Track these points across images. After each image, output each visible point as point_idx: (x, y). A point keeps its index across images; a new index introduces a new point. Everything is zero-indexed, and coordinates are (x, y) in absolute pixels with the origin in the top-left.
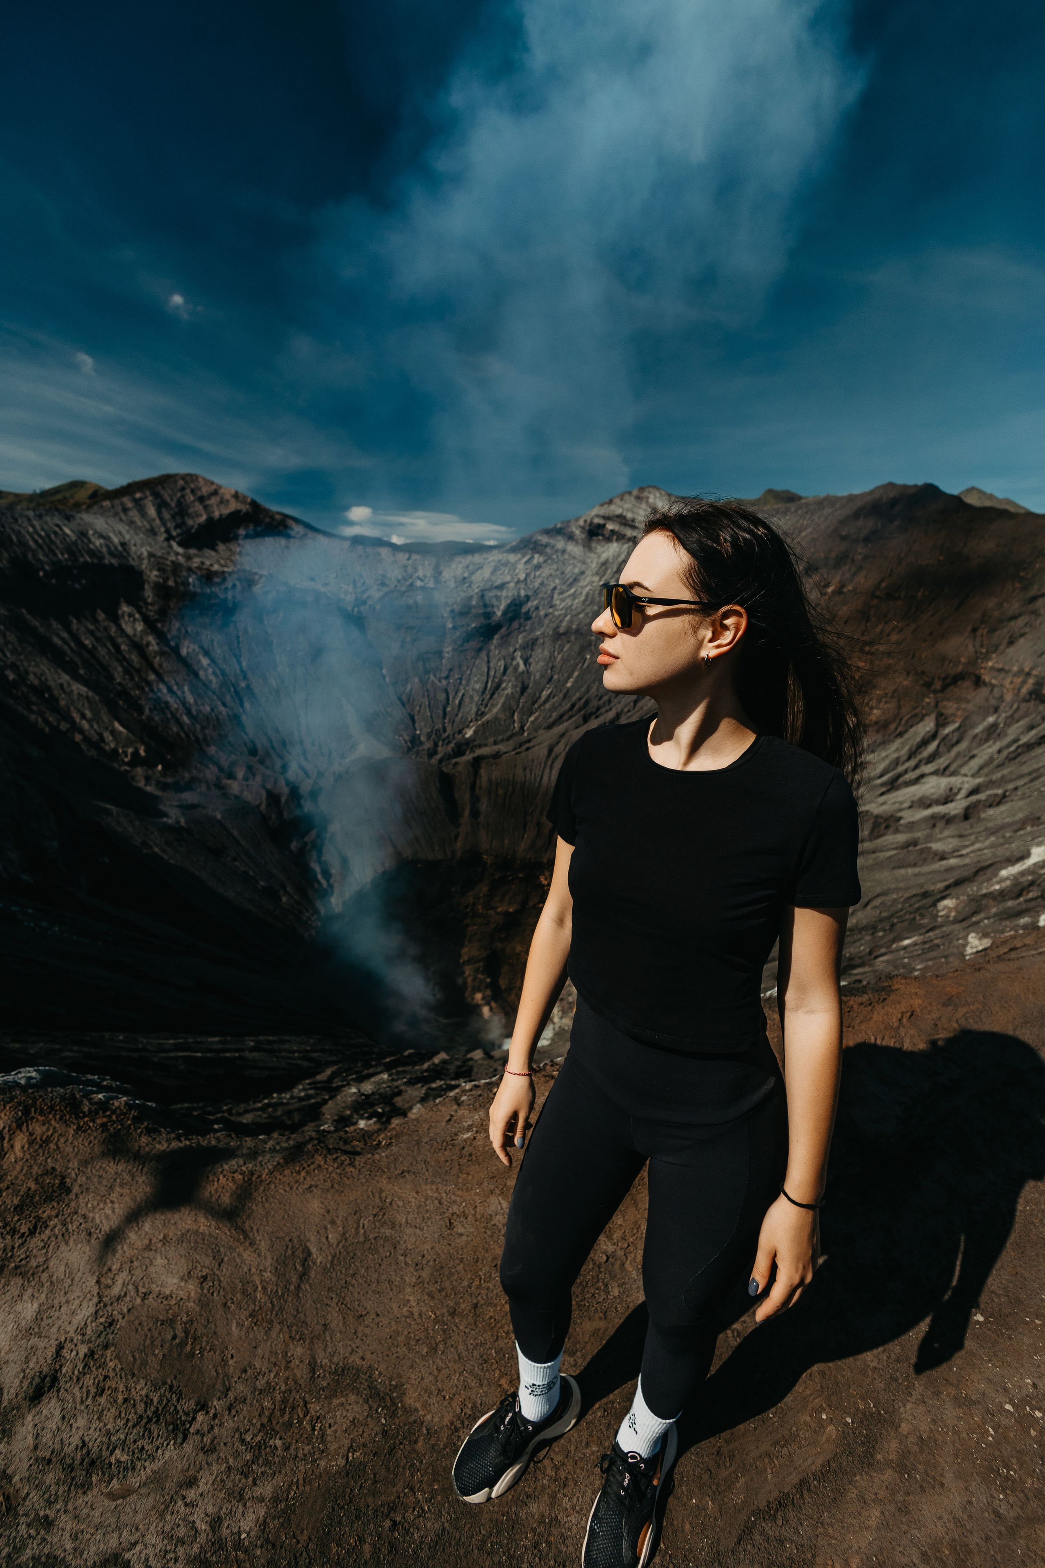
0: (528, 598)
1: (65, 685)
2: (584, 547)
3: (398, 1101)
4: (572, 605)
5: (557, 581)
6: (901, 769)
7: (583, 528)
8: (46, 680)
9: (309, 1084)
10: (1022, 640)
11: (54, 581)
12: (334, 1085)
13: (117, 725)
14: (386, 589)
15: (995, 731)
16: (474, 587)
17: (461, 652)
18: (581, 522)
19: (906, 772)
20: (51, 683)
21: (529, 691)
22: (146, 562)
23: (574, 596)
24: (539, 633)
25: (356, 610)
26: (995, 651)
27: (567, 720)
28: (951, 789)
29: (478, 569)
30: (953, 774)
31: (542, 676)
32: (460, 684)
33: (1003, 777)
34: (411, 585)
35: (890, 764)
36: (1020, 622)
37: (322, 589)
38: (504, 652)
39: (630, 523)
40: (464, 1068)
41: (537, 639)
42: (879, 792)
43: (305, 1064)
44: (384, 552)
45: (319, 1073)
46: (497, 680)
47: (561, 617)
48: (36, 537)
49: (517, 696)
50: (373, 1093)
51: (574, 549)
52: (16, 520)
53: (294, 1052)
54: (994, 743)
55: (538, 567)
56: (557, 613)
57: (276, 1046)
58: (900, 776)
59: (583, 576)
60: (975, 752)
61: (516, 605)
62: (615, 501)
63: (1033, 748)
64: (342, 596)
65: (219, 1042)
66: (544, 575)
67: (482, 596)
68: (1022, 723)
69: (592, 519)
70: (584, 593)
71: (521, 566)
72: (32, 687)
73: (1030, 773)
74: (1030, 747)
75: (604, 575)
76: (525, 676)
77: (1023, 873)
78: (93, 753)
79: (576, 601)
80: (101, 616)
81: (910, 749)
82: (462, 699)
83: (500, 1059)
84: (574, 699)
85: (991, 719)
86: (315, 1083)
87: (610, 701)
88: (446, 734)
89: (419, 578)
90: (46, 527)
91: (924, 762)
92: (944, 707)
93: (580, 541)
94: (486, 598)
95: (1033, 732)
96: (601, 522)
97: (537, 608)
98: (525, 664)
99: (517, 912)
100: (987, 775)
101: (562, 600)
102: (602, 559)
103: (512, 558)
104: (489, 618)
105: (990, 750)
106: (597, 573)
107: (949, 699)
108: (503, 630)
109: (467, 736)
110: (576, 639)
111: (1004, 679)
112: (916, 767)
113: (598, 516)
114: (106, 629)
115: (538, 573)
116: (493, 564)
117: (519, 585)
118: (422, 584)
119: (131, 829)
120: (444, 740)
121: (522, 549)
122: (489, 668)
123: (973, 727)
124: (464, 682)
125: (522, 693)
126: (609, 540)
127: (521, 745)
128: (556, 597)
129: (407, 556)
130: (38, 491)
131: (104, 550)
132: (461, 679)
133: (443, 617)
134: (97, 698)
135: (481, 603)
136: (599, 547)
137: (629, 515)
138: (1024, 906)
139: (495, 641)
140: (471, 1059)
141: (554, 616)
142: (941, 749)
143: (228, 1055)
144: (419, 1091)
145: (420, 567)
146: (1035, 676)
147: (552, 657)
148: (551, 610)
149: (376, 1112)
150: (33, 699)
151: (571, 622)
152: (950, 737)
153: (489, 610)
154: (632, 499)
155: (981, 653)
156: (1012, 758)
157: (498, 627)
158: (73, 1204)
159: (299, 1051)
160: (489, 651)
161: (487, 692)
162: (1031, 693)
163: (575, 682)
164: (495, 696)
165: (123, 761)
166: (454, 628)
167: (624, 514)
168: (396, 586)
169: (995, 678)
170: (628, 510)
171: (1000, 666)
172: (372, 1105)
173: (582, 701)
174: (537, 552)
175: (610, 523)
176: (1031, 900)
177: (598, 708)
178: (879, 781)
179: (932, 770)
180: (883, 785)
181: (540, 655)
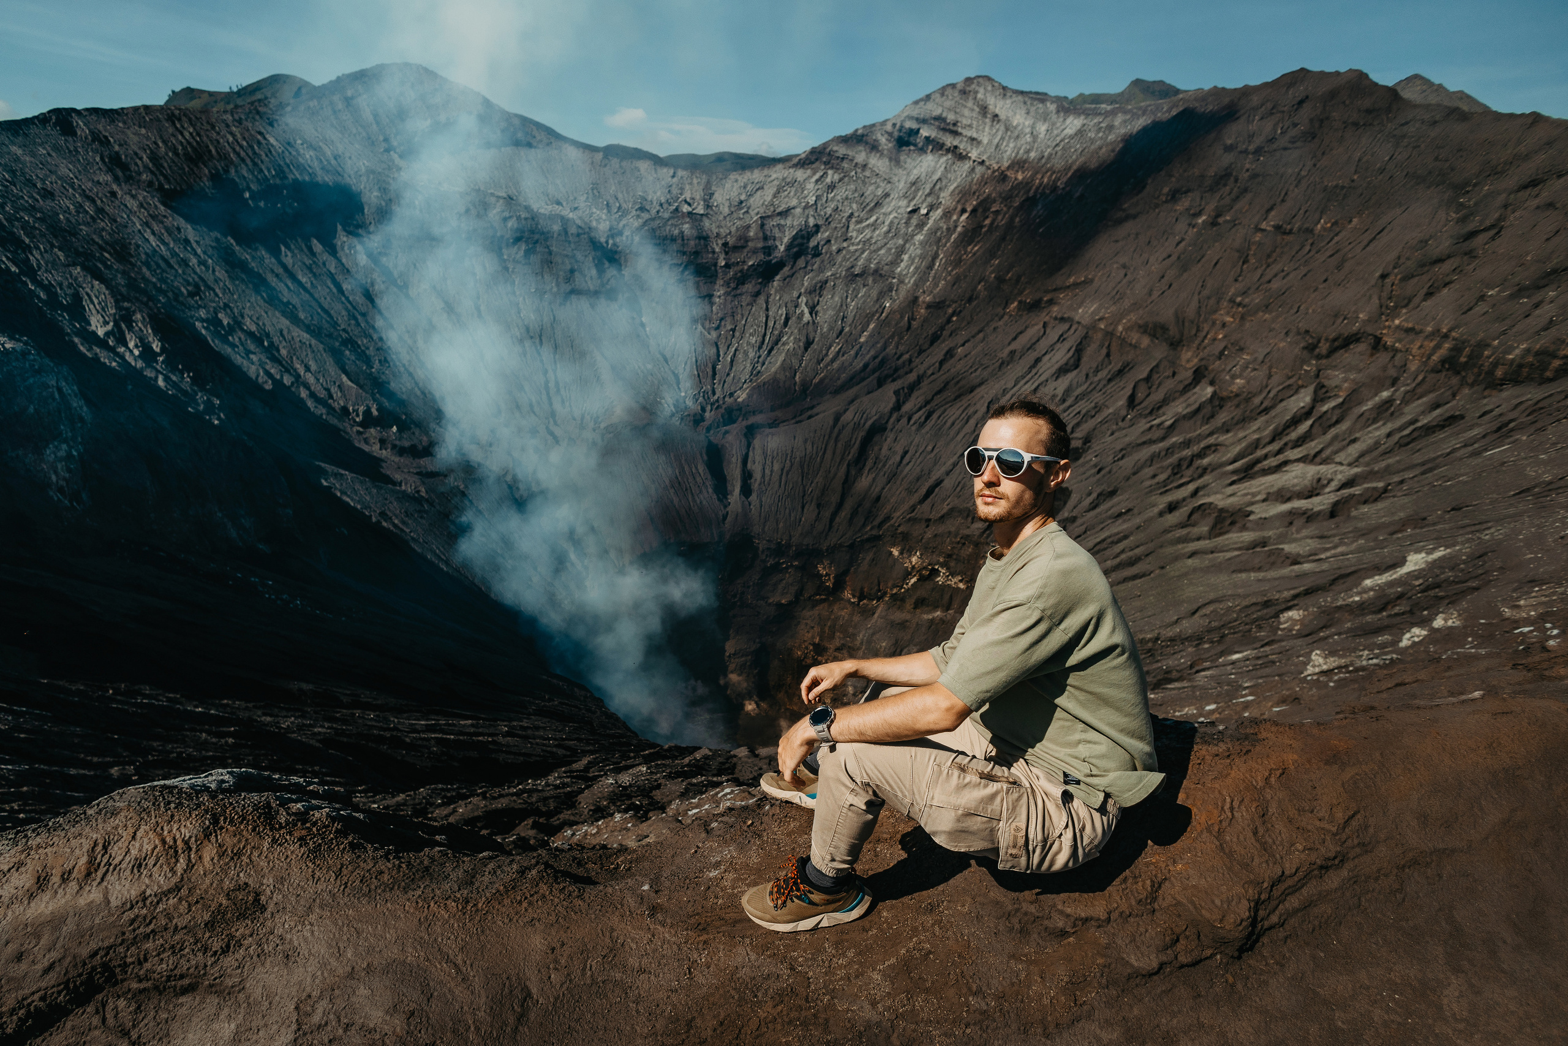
0: (817, 227)
1: (285, 332)
2: (890, 159)
3: (657, 795)
4: (871, 238)
5: (854, 206)
6: (1260, 453)
7: (890, 134)
8: (264, 324)
9: (565, 772)
10: (1446, 291)
11: (262, 204)
12: (591, 775)
13: (344, 378)
14: (646, 216)
15: (1387, 409)
16: (752, 213)
17: (735, 296)
18: (889, 128)
19: (1266, 457)
20: (269, 328)
21: (814, 346)
22: (364, 179)
23: (874, 226)
24: (829, 274)
25: (611, 242)
26: (1406, 306)
27: (858, 384)
28: (1319, 480)
29: (757, 190)
30: (1324, 462)
31: (831, 329)
32: (733, 336)
33: (1388, 466)
34: (677, 210)
35: (1247, 447)
36: (1447, 266)
37: (571, 215)
38: (786, 298)
39: (951, 127)
40: (727, 765)
41: (826, 282)
42: (1229, 481)
43: (560, 752)
44: (644, 166)
45: (576, 761)
46: (776, 332)
47: (857, 254)
48: (238, 148)
49: (800, 353)
50: (630, 785)
51: (879, 163)
52: (213, 127)
53: (549, 739)
54: (1384, 424)
55: (832, 187)
56: (852, 248)
57: (530, 732)
58: (1258, 461)
59: (887, 200)
60: (1357, 435)
61: (803, 237)
62: (933, 97)
63: (1434, 432)
64: (594, 224)
65: (472, 725)
66: (839, 198)
67: (762, 225)
68: (1424, 399)
69: (903, 121)
70: (887, 223)
71: (810, 186)
72: (251, 334)
73: (1423, 464)
74: (1429, 430)
75: (914, 198)
76: (811, 327)
77: (1391, 584)
78: (321, 411)
79: (877, 232)
80: (317, 246)
81: (1275, 429)
82: (735, 354)
83: (765, 758)
84: (868, 357)
85: (1385, 394)
86: (571, 771)
87: (910, 361)
88: (716, 397)
89: (686, 201)
90: (247, 135)
91: (1290, 445)
92: (1328, 378)
93: (885, 152)
94: (767, 227)
95: (1438, 412)
96: (915, 126)
97: (829, 241)
98: (811, 313)
99: (790, 603)
100: (1367, 464)
101: (860, 232)
102: (912, 178)
103: (800, 174)
104: (769, 255)
105: (1377, 433)
106: (905, 196)
107: (1335, 367)
108: (786, 270)
109: (740, 400)
110: (875, 281)
111: (1412, 342)
112: (1280, 451)
113: (911, 118)
114: (324, 264)
115: (830, 196)
116: (776, 183)
117: (807, 212)
118: (690, 209)
119: (368, 498)
120: (712, 404)
121: (812, 163)
122: (767, 317)
123: (1360, 404)
124: (737, 334)
125: (806, 349)
126: (922, 151)
127: (802, 413)
128: (852, 227)
129: (672, 172)
130: (235, 89)
131: (316, 164)
132: (733, 330)
133: (714, 252)
134: (321, 347)
135: (761, 235)
136: (909, 160)
137: (951, 117)
138: (1386, 622)
139: (775, 283)
140: (735, 756)
141: (849, 251)
142: (1314, 431)
143: (480, 738)
144: (679, 786)
145: (687, 187)
146: (1454, 339)
147: (844, 304)
148: (845, 244)
149: (633, 804)
150: (252, 347)
151: (869, 260)
152: (1329, 415)
153: (770, 243)
154: (956, 94)
155: (1387, 307)
156: (1402, 444)
157: (780, 265)
158: (269, 923)
159: (555, 739)
160: (768, 296)
161: (765, 347)
162: (1443, 362)
163: (871, 336)
164: (774, 352)
165: (355, 421)
166: (727, 266)
167: (944, 115)
168: (658, 212)
169: (1400, 341)
170: (949, 110)
171: (1410, 325)
172: (630, 797)
173: (877, 361)
174: (832, 168)
175: (926, 127)
176: (1396, 615)
177: (896, 370)
178: (1230, 468)
179: (1300, 456)
180: (1234, 472)
181: (830, 302)
